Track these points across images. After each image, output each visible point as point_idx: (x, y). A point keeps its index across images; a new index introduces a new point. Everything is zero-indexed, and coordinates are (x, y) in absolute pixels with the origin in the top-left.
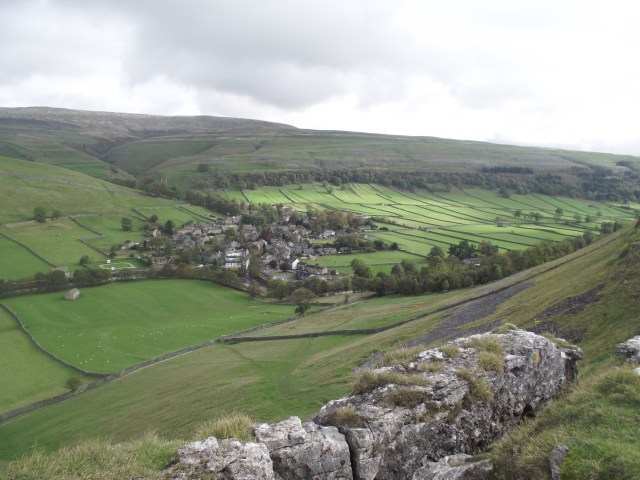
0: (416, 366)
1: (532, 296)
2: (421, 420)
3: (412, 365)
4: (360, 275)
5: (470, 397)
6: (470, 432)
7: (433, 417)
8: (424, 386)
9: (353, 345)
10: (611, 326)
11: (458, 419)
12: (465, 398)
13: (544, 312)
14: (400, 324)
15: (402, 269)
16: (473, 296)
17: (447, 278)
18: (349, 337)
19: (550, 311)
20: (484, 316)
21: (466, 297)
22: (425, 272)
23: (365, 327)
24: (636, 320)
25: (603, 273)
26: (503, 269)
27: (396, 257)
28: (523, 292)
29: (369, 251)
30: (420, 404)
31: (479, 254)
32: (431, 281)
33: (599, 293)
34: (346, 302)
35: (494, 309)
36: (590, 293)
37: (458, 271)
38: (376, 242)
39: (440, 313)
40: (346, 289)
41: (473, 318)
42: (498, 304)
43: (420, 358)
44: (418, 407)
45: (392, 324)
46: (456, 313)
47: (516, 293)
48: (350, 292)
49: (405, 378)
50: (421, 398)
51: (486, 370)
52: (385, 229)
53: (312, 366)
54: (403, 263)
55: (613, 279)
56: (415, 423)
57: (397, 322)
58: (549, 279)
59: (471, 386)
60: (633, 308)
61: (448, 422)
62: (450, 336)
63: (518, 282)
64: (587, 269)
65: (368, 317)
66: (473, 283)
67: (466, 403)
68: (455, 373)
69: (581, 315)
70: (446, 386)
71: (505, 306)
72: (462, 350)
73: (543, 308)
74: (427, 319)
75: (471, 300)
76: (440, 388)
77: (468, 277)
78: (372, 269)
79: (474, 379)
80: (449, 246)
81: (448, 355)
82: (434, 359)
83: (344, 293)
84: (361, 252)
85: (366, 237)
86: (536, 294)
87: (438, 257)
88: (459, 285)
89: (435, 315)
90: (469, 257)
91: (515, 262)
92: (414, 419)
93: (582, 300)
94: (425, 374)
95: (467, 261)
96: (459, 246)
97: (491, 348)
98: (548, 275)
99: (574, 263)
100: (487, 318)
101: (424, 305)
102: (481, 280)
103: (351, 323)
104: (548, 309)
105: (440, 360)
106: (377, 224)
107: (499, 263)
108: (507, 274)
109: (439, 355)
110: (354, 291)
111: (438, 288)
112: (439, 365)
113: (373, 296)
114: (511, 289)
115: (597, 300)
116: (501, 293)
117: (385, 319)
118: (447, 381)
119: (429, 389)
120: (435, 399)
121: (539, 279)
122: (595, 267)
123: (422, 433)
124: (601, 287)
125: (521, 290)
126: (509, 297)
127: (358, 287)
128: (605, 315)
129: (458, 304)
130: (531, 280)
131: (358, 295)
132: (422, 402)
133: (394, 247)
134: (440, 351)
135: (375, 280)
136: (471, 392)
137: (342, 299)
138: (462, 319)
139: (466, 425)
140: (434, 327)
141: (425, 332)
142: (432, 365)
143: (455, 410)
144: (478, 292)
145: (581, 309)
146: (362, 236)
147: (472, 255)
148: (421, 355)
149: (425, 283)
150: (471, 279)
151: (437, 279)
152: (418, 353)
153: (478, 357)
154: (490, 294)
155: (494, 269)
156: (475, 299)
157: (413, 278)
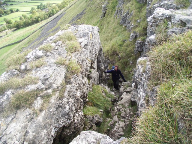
0: (26, 67)
1: (67, 17)
2: (41, 110)
3: (23, 67)
4: (8, 23)
5: (68, 75)
6: (74, 96)
7: (49, 102)
8: (35, 83)
9: (15, 48)
10: (90, 20)
11: (66, 94)
12: (66, 77)
13: (71, 21)
14: (28, 36)
15: (23, 18)
16: (49, 21)
17: (39, 17)
18: (12, 46)
19: (73, 20)
20: (54, 27)
21: (47, 22)
22: (31, 17)
23: (17, 41)
24: (97, 17)
25: (85, 5)
26: (56, 10)
27: (19, 14)
28: (64, 16)
29: (9, 14)
30: (36, 99)
31: (47, 7)
32: (34, 19)
33: (85, 11)
34: (7, 34)
35: (57, 24)
36: (83, 12)
37: (42, 14)
38: (10, 10)
39: (40, 29)
40: (5, 30)
41: (51, 28)
42: (57, 22)
43: (28, 59)
44: (35, 102)
45: (26, 37)
46: (45, 28)
47: (61, 17)
48: (7, 30)
49: (19, 80)
50: (35, 95)
51: (72, 53)
52: (12, 4)
53: (3, 59)
54: (22, 16)
55: (88, 6)
56: (37, 116)
57: (27, 36)
58: (70, 10)
59: (68, 67)
60: (95, 14)
61: (60, 99)
62: (45, 35)
63: (61, 13)
64: (80, 5)
65: (17, 37)
66: (48, 17)
67: (67, 81)
68: (55, 63)
69: (82, 19)
70: (51, 76)
71: (60, 22)
72: (53, 44)
73: (71, 19)
74: (37, 32)
75: (49, 22)
76: (47, 79)
77: (46, 15)
78: (12, 20)
79: (67, 62)
80: (37, 6)
81: (46, 51)
82: (37, 58)
83: (5, 31)
84: (6, 15)
85: (5, 9)
86: (68, 15)
87: (34, 11)
88: (44, 19)
89: (39, 30)
90: (44, 8)
91: (59, 7)
92: (36, 114)
93: (81, 14)
94: (33, 72)
95: (44, 10)
96: (40, 6)
97: (70, 39)
98: (70, 9)
99: (76, 4)
100: (55, 27)
101: (34, 28)
102: (50, 15)
103: (11, 41)
104: (72, 20)
105: (42, 57)
106: (8, 3)
107: (54, 9)
108: (57, 11)
109: (40, 53)
110: (8, 29)
111: (37, 21)
112: (42, 61)
113: (16, 30)
114: (60, 16)
115: (85, 13)
116: (57, 18)
117: (23, 36)
118: (50, 72)
119: (40, 85)
120: (46, 89)
121: (67, 11)
122: (82, 4)
123: (45, 119)
124: (85, 9)
125: (63, 15)
126: (60, 19)
127: (10, 28)
128: (88, 17)
129: (45, 25)
130: (65, 12)
131: (10, 30)
132: (37, 96)
133: (17, 11)
134: (40, 50)
135: (14, 24)
136: (68, 71)
137: (5, 33)
138: (48, 29)
139: (72, 94)
140: (40, 34)
141: (37, 37)
142: (37, 63)
143: (62, 89)
144: (50, 19)
145: (81, 17)
146: (4, 9)
147: (45, 8)
148: (28, 57)
149: (32, 21)
150: (47, 16)
151: (36, 18)
152: (26, 55)
153: (64, 46)
154: (54, 19)
155: (53, 11)
156: (50, 22)
157: (28, 20)
